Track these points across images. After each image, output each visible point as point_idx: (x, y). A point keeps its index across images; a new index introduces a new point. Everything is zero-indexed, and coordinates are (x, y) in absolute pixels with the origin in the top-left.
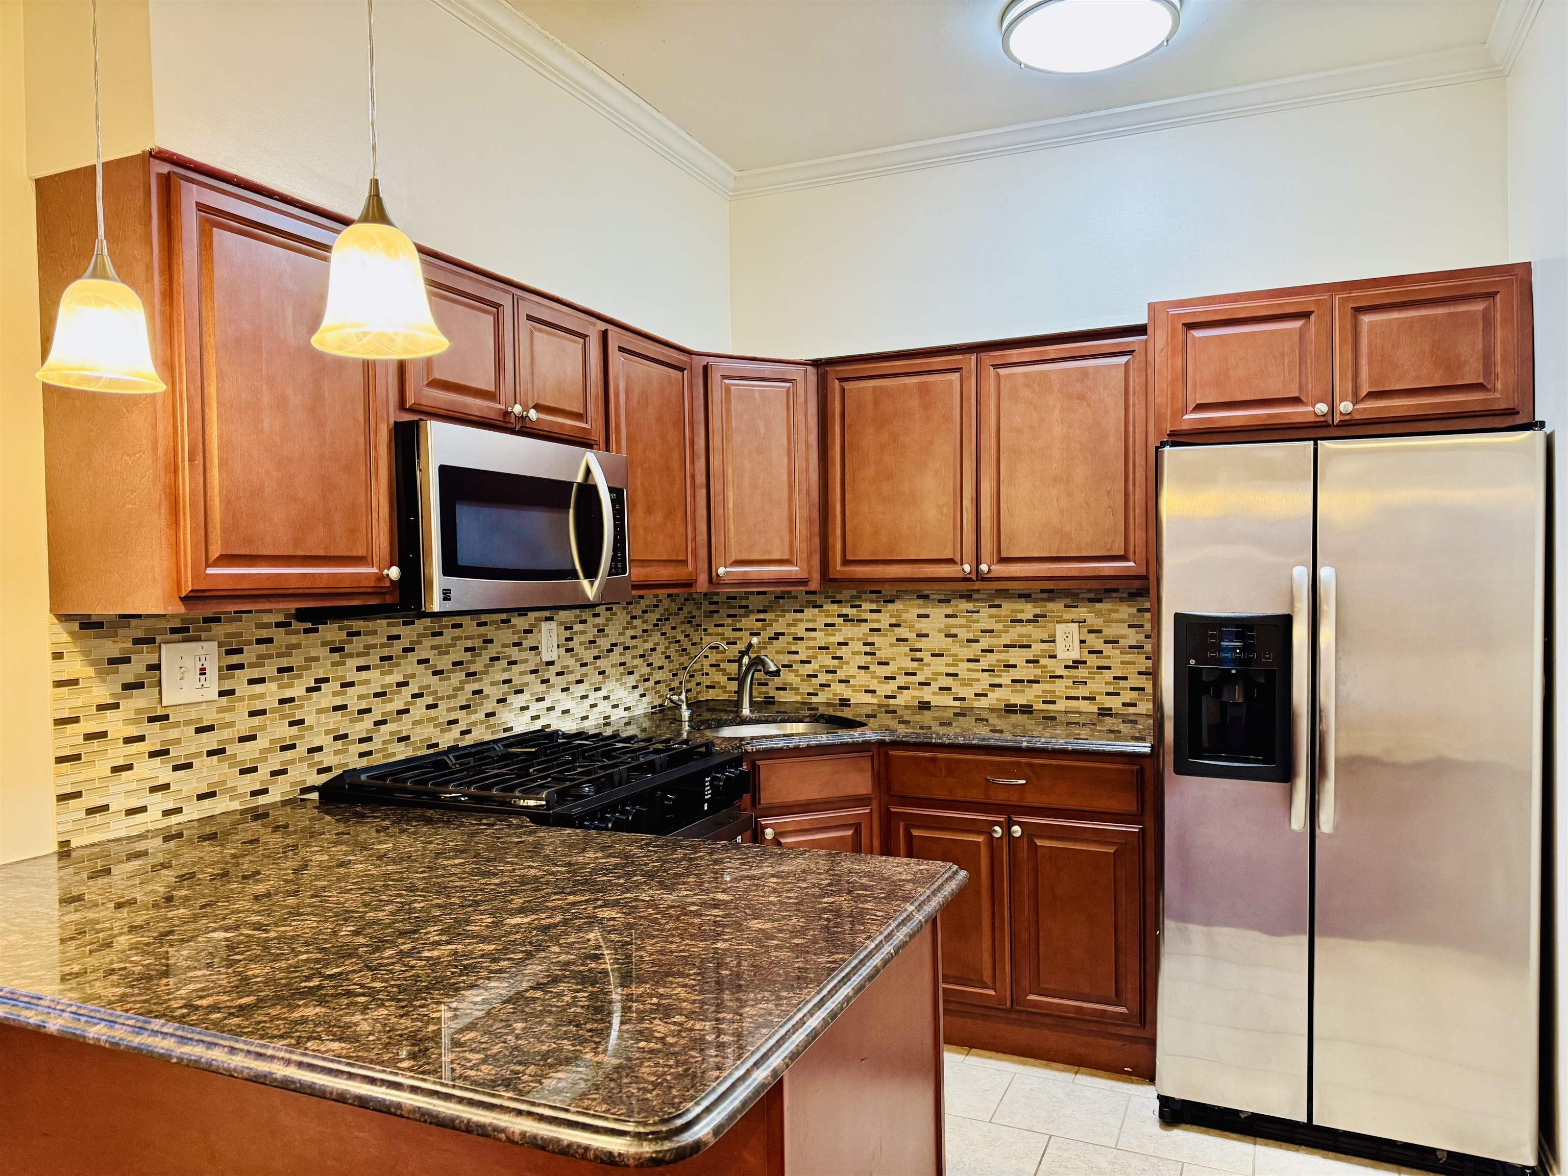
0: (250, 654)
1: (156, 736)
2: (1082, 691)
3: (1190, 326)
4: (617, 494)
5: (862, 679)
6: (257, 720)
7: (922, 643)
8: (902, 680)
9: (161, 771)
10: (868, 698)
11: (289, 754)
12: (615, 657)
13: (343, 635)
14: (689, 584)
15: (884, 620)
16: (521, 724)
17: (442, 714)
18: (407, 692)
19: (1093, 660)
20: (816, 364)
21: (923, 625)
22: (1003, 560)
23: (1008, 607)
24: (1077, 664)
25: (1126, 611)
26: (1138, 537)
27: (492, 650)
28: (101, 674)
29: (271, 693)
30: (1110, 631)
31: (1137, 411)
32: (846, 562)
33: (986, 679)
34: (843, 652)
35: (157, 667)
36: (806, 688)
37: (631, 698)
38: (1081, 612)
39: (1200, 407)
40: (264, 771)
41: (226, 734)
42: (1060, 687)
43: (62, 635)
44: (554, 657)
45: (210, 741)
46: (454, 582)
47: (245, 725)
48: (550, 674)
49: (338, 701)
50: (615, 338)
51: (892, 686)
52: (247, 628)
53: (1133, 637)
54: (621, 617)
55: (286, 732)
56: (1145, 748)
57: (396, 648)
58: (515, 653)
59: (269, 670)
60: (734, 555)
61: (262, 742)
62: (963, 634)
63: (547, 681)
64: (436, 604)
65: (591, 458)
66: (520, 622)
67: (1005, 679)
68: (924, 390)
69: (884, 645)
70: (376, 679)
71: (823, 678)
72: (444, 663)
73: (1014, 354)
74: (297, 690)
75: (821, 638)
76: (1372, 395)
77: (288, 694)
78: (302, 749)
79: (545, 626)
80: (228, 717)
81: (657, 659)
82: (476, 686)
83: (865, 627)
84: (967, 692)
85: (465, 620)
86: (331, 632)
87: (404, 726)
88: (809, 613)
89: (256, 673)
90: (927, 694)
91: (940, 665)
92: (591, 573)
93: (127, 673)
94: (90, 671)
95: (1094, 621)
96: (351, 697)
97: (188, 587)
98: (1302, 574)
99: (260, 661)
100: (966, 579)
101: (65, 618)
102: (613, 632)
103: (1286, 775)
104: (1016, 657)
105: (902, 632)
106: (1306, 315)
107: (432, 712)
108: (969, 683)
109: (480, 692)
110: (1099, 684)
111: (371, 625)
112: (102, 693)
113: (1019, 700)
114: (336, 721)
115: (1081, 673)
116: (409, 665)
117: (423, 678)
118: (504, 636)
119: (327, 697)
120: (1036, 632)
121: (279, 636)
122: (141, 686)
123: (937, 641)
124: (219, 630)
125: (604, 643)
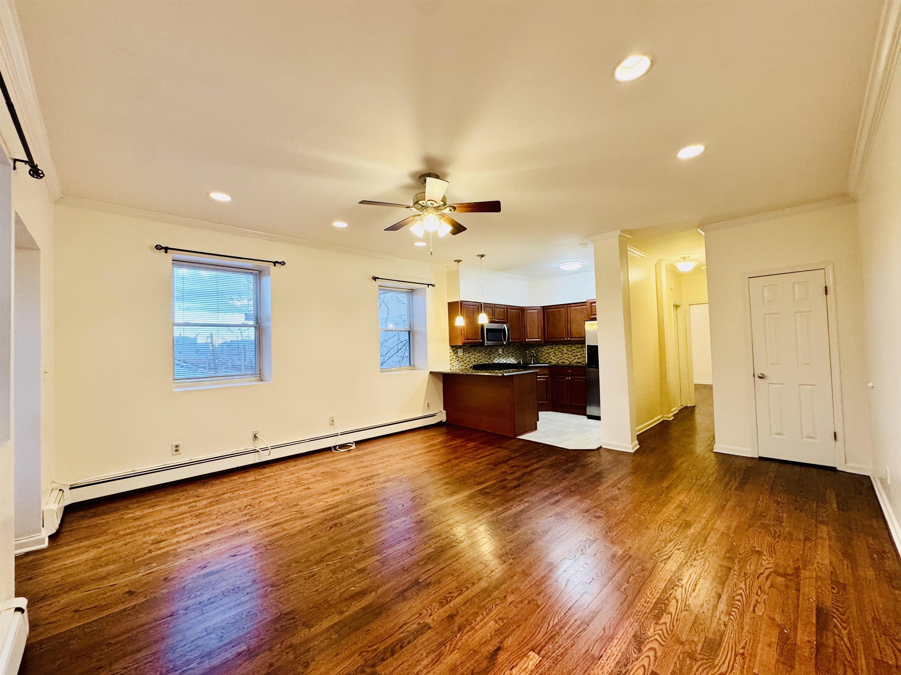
0: (466, 350)
3: (592, 303)
4: (508, 330)
5: (553, 358)
6: (466, 358)
8: (560, 358)
11: (469, 362)
12: (511, 354)
14: (521, 342)
15: (557, 348)
16: (496, 362)
18: (482, 356)
20: (542, 307)
22: (572, 338)
27: (493, 351)
32: (548, 338)
34: (550, 354)
35: (458, 351)
37: (514, 361)
39: (593, 315)
40: (467, 364)
44: (501, 354)
46: (488, 342)
50: (508, 307)
54: (512, 348)
60: (529, 338)
62: (570, 350)
63: (500, 357)
64: (486, 345)
65: (505, 325)
66: (496, 348)
68: (559, 311)
69: (557, 352)
70: (478, 354)
72: (486, 353)
73: (572, 305)
75: (546, 351)
77: (469, 355)
79: (500, 349)
81: (518, 355)
83: (554, 349)
85: (489, 347)
86: (473, 348)
87: (481, 361)
89: (467, 353)
92: (505, 341)
93: (455, 352)
94: (452, 351)
96: (476, 356)
101: (450, 346)
102: (510, 350)
105: (560, 350)
107: (485, 360)
109: (491, 357)
111: (478, 347)
112: (453, 354)
114: (474, 359)
116: (482, 353)
119: (473, 356)
121: (469, 348)
123: (565, 351)
124: (463, 348)
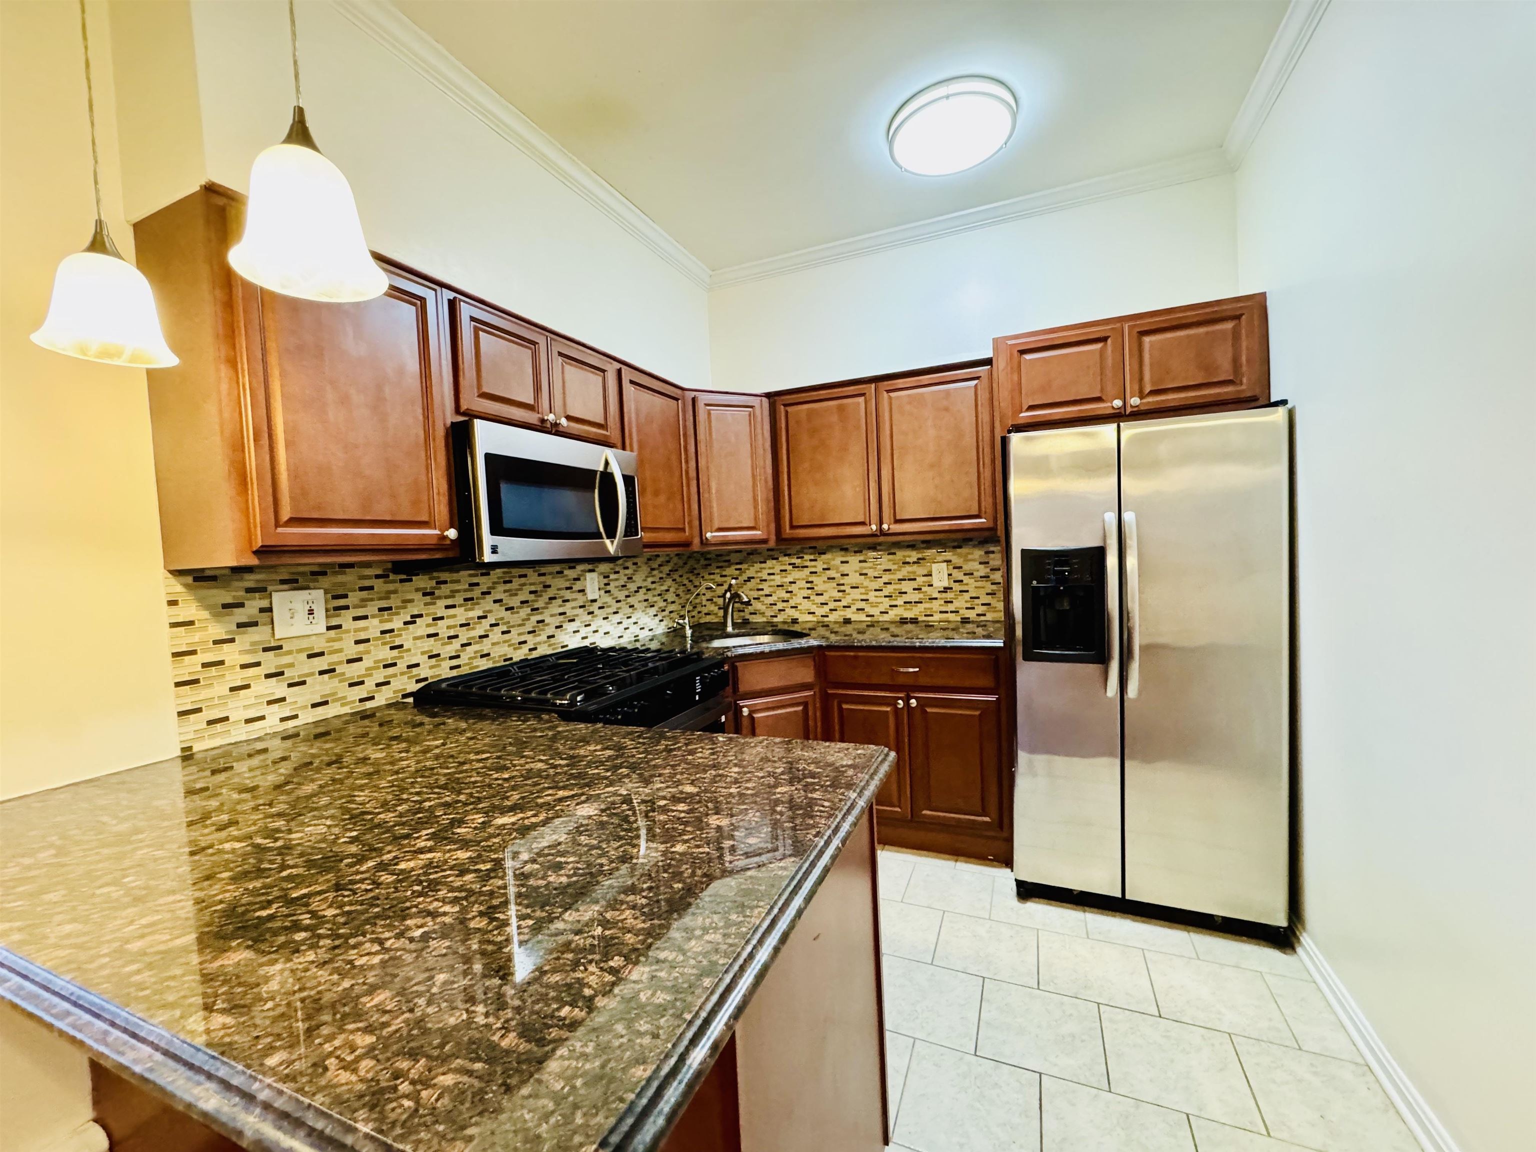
0: (354, 598)
1: (271, 662)
2: (950, 607)
3: (1022, 352)
4: (629, 481)
6: (361, 647)
7: (845, 580)
8: (832, 605)
9: (278, 688)
10: (810, 618)
11: (391, 670)
12: (641, 596)
13: (433, 583)
14: (687, 544)
15: (819, 566)
16: (574, 642)
17: (514, 637)
18: (486, 624)
19: (957, 587)
20: (768, 395)
21: (845, 568)
22: (897, 521)
23: (900, 554)
24: (946, 590)
25: (978, 553)
26: (987, 503)
27: (551, 592)
28: (216, 615)
29: (373, 627)
30: (967, 567)
31: (985, 417)
32: (792, 527)
33: (887, 602)
34: (792, 588)
35: (270, 610)
36: (769, 613)
37: (653, 623)
38: (948, 555)
39: (1031, 408)
40: (370, 684)
41: (335, 658)
42: (936, 605)
43: (177, 587)
44: (596, 597)
45: (322, 663)
46: (500, 540)
47: (353, 651)
48: (594, 607)
49: (431, 631)
50: (627, 374)
51: (825, 609)
52: (349, 577)
53: (983, 570)
54: (645, 570)
55: (387, 655)
56: (999, 643)
57: (476, 593)
58: (568, 595)
59: (372, 609)
60: (716, 525)
61: (367, 662)
62: (871, 573)
63: (592, 613)
64: (488, 557)
65: (609, 453)
66: (570, 573)
67: (900, 602)
68: (841, 409)
69: (820, 583)
70: (461, 614)
71: (780, 605)
72: (515, 602)
73: (900, 383)
74: (396, 623)
76: (1153, 392)
77: (388, 626)
78: (402, 665)
79: (588, 575)
80: (337, 645)
81: (671, 597)
82: (539, 618)
83: (807, 571)
84: (875, 611)
85: (529, 572)
86: (423, 581)
87: (486, 646)
88: (770, 563)
89: (360, 612)
90: (849, 614)
91: (856, 594)
92: (611, 535)
93: (241, 615)
94: (205, 614)
95: (956, 560)
96: (442, 628)
97: (258, 543)
98: (1111, 518)
99: (363, 603)
100: (873, 535)
101: (179, 573)
102: (639, 579)
103: (1103, 659)
104: (907, 586)
105: (832, 573)
106: (1104, 339)
107: (506, 636)
108: (876, 605)
109: (543, 621)
110: (961, 603)
111: (455, 576)
112: (218, 630)
113: (909, 615)
114: (431, 645)
115: (949, 595)
116: (487, 603)
117: (500, 612)
118: (561, 583)
119: (422, 627)
120: (920, 570)
121: (378, 584)
122: (255, 624)
123: (854, 579)
124: (326, 581)
125: (632, 587)
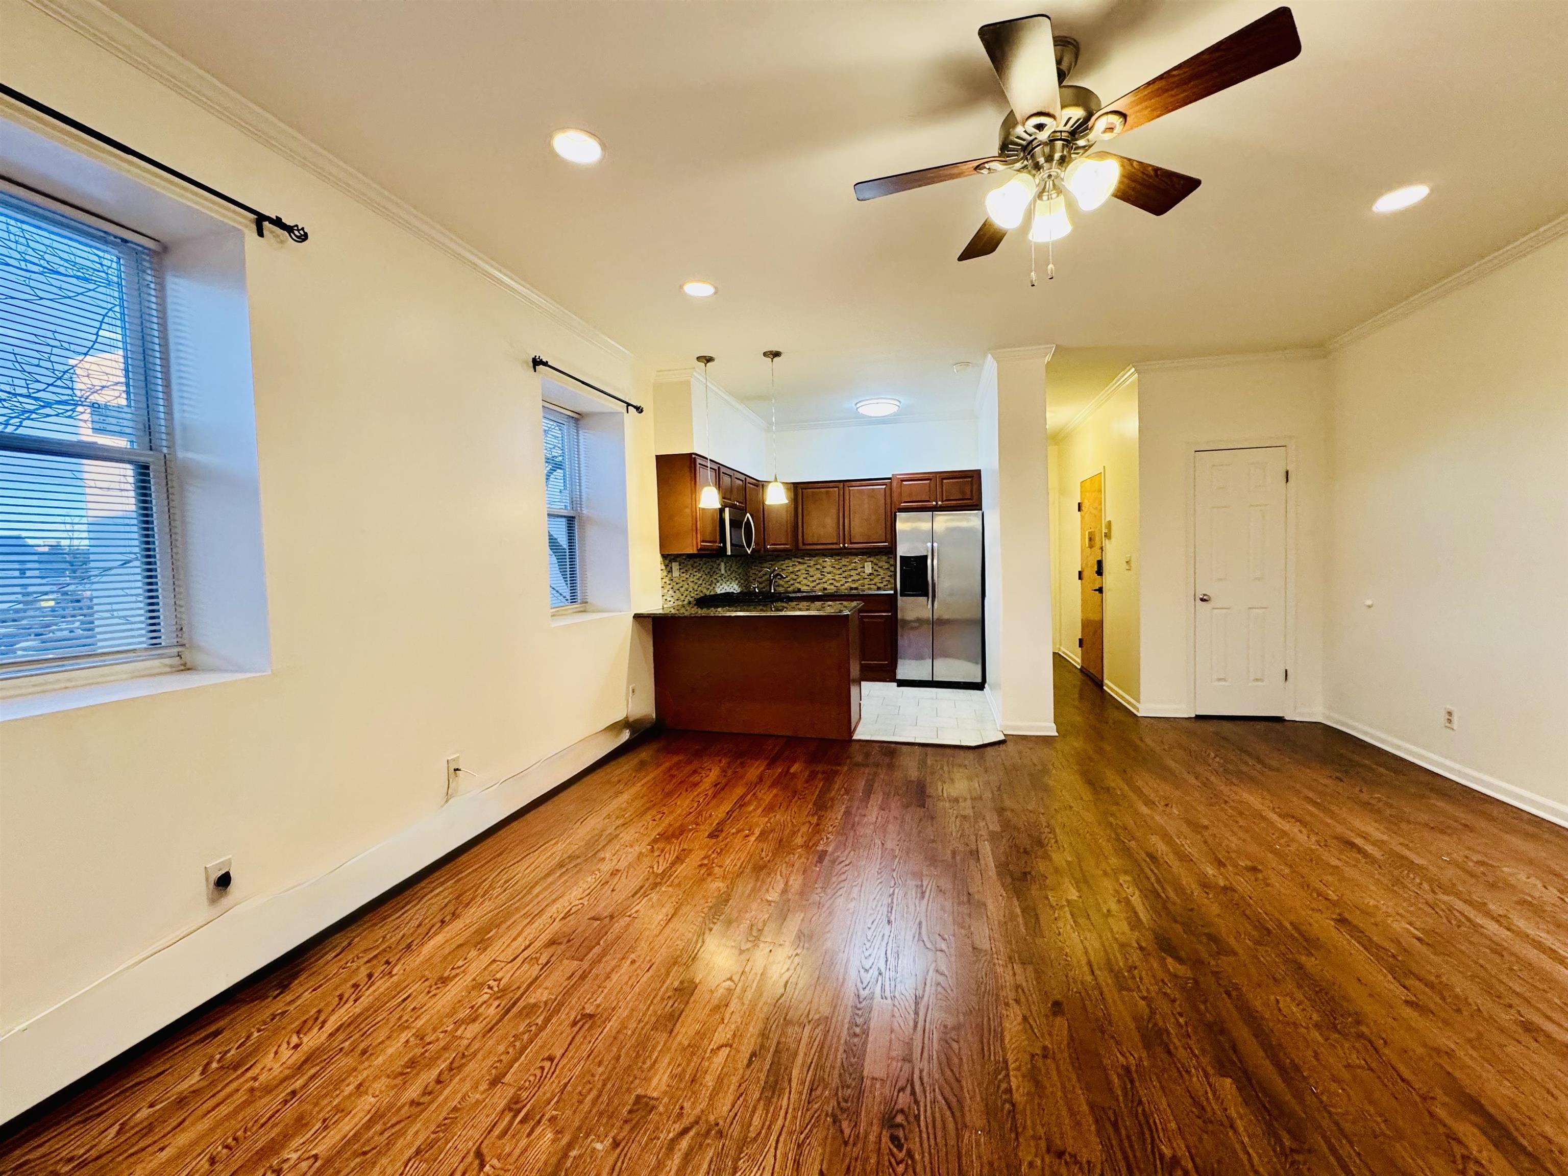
2: (873, 582)
3: (902, 481)
5: (805, 581)
7: (825, 570)
8: (818, 581)
10: (807, 588)
12: (734, 575)
13: (693, 562)
14: (760, 551)
15: (812, 563)
18: (702, 579)
19: (875, 573)
20: (794, 483)
21: (824, 564)
22: (851, 543)
23: (852, 558)
24: (871, 574)
25: (884, 558)
26: (889, 536)
30: (881, 564)
31: (888, 501)
32: (804, 544)
33: (844, 580)
36: (786, 586)
37: (736, 587)
38: (872, 559)
39: (905, 502)
42: (866, 581)
50: (747, 480)
53: (886, 566)
56: (892, 592)
60: (771, 542)
62: (837, 567)
67: (850, 580)
68: (827, 492)
69: (812, 571)
71: (792, 582)
73: (853, 483)
75: (791, 569)
76: (947, 500)
81: (741, 576)
83: (805, 566)
87: (702, 588)
88: (787, 561)
90: (825, 586)
91: (830, 576)
95: (875, 561)
96: (695, 579)
98: (929, 545)
100: (841, 549)
103: (927, 595)
104: (853, 573)
105: (818, 566)
106: (930, 479)
108: (837, 581)
110: (877, 580)
113: (854, 586)
115: (872, 577)
117: (704, 575)
120: (859, 565)
123: (829, 569)
